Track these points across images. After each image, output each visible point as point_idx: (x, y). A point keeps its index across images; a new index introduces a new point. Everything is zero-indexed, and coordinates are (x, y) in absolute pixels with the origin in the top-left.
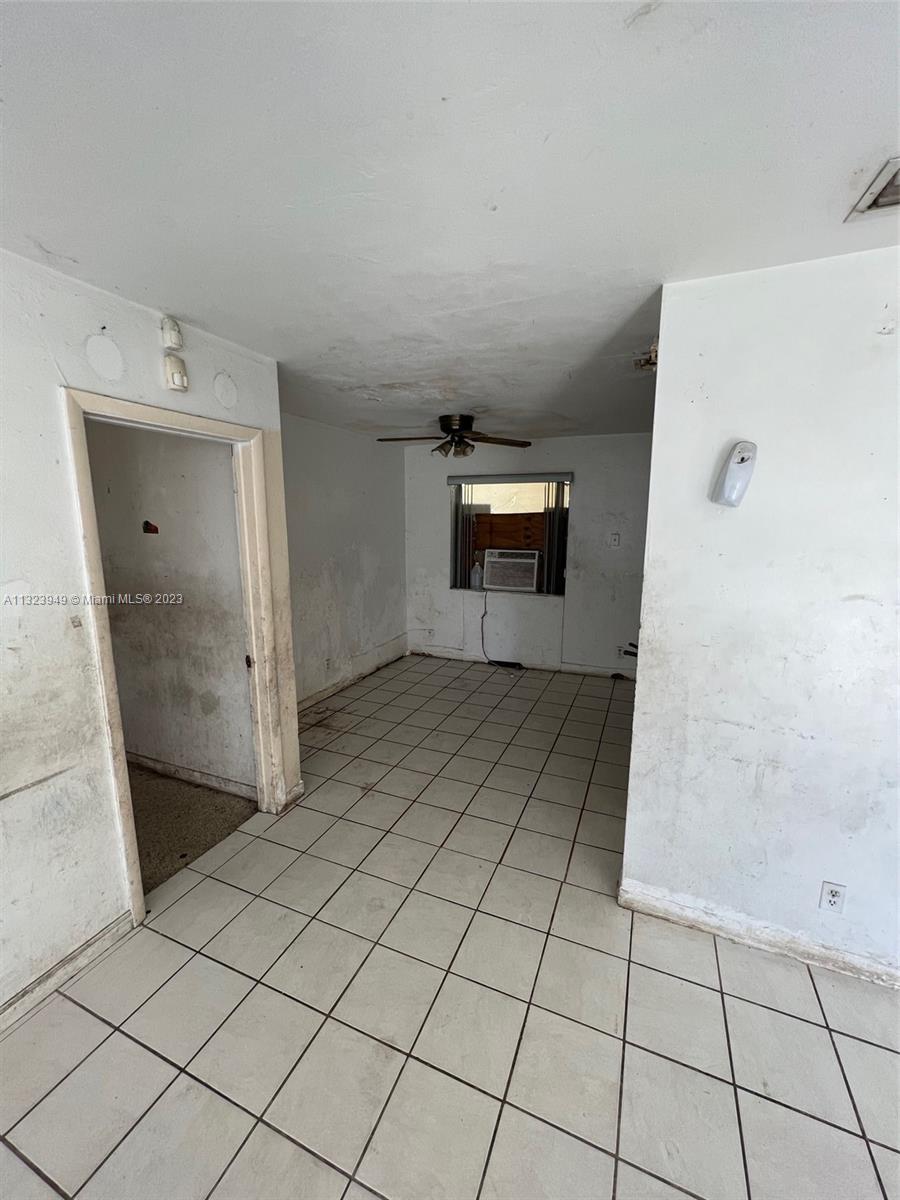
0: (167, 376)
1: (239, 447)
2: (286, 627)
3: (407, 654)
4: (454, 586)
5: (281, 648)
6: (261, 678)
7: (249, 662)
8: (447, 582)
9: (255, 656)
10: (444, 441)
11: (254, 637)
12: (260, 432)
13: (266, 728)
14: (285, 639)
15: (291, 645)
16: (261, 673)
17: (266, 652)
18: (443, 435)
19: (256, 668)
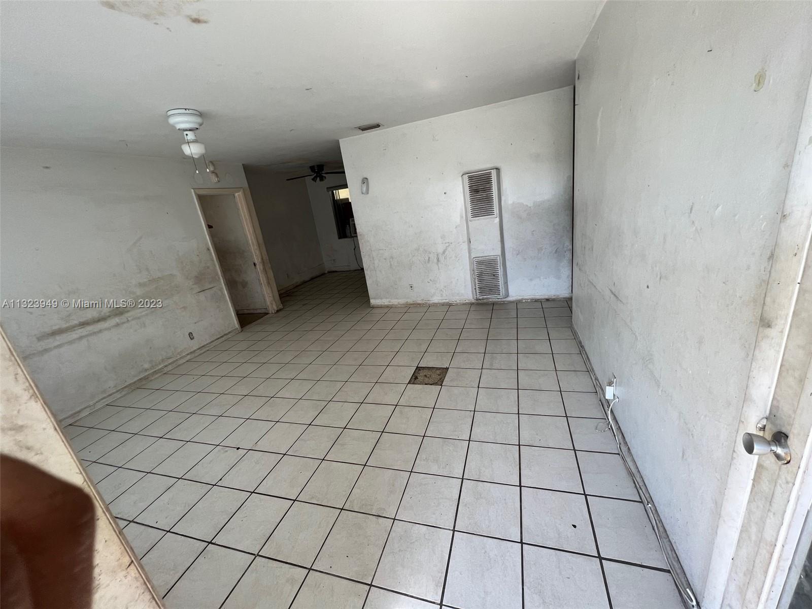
0: (214, 179)
1: (236, 195)
2: (265, 252)
3: (326, 272)
4: (340, 238)
5: (264, 258)
6: (260, 269)
7: (255, 264)
8: (336, 236)
9: (256, 262)
10: (314, 176)
11: (255, 256)
12: (242, 189)
13: (264, 285)
14: (266, 257)
15: (268, 258)
16: (259, 267)
17: (260, 260)
18: (313, 174)
19: (258, 266)
